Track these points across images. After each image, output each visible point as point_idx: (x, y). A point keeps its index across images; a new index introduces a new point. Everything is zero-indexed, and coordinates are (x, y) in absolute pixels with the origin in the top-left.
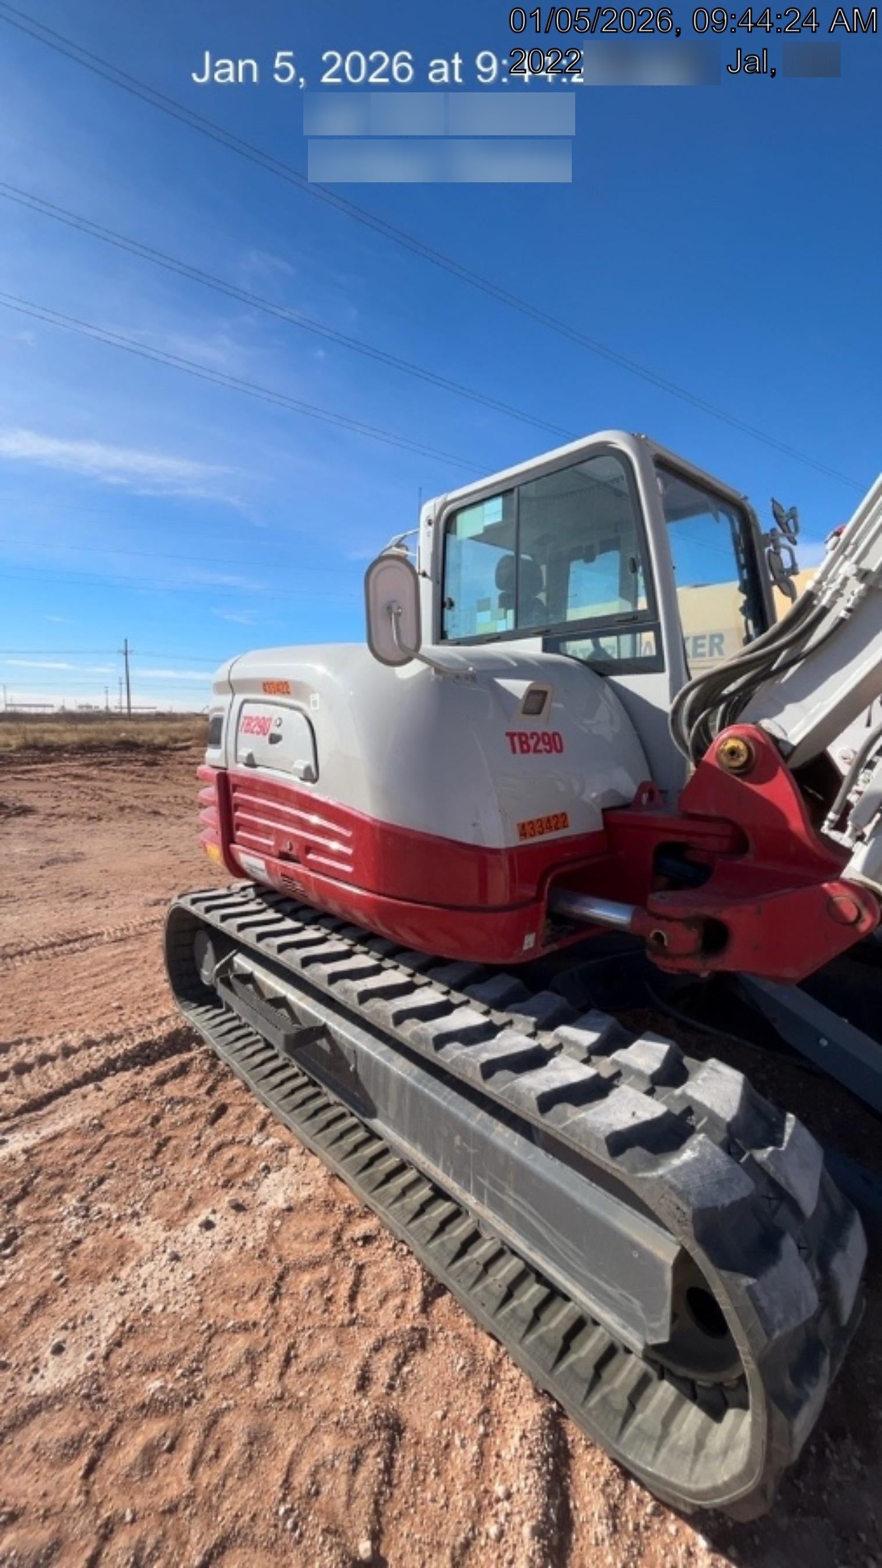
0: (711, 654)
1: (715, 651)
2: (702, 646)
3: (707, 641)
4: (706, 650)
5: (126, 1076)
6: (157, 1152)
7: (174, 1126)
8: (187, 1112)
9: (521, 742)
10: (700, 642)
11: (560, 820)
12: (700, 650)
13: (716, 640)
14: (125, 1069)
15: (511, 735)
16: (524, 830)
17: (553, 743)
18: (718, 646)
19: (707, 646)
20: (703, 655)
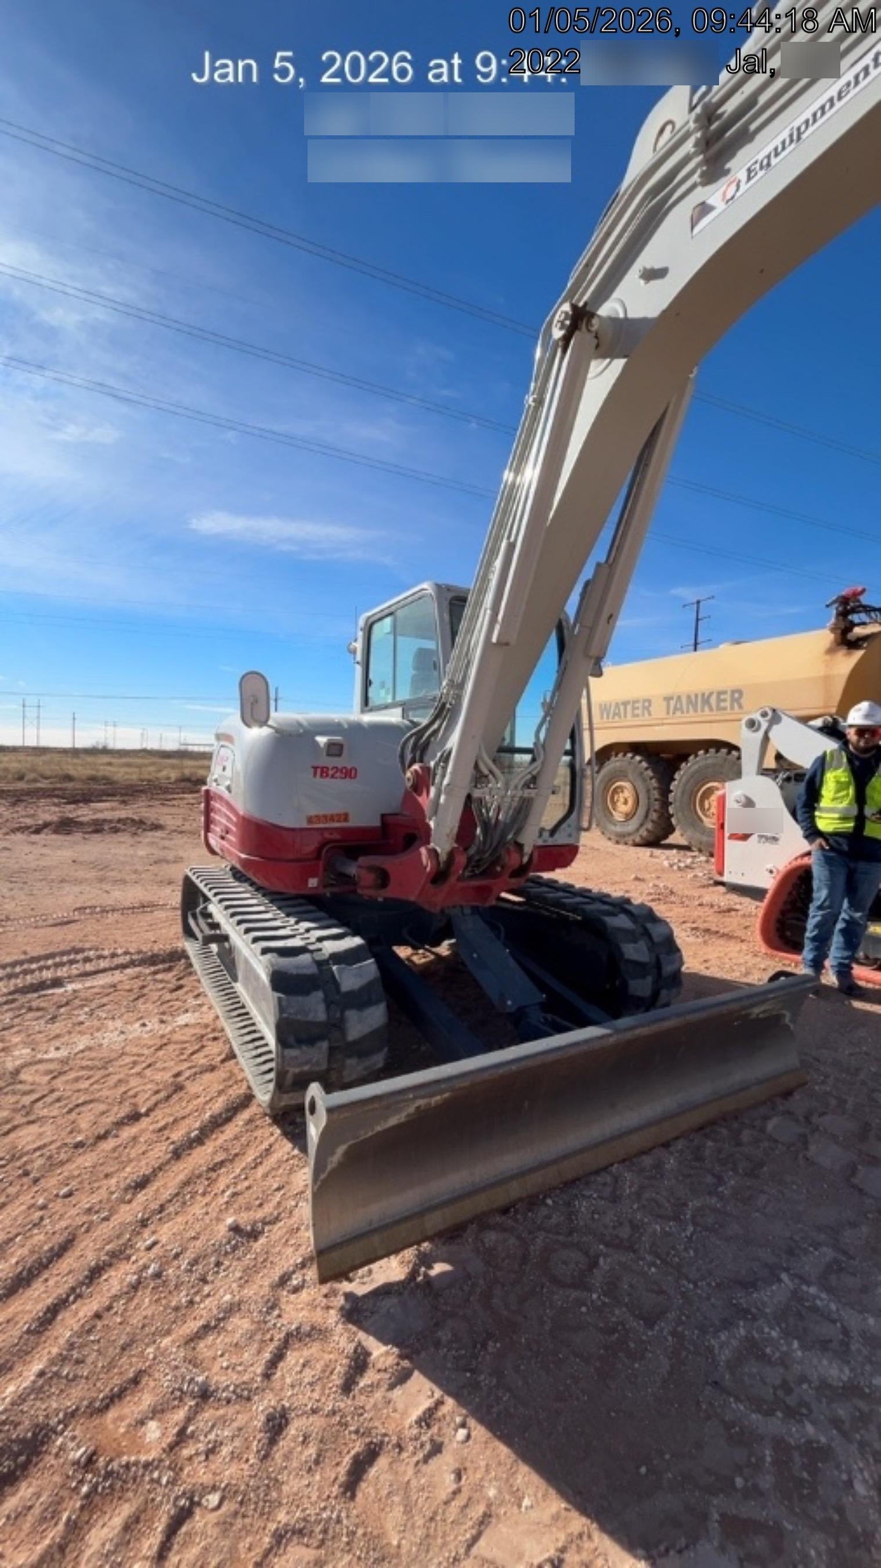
0: (732, 708)
1: (736, 705)
2: (725, 700)
3: (728, 697)
4: (728, 704)
5: (138, 969)
6: (137, 999)
7: (151, 990)
8: (161, 986)
9: (323, 771)
10: (722, 697)
11: (345, 817)
12: (722, 704)
13: (736, 695)
14: (139, 965)
15: (315, 768)
16: (310, 820)
17: (349, 773)
18: (738, 701)
19: (729, 700)
20: (725, 709)
